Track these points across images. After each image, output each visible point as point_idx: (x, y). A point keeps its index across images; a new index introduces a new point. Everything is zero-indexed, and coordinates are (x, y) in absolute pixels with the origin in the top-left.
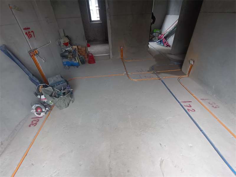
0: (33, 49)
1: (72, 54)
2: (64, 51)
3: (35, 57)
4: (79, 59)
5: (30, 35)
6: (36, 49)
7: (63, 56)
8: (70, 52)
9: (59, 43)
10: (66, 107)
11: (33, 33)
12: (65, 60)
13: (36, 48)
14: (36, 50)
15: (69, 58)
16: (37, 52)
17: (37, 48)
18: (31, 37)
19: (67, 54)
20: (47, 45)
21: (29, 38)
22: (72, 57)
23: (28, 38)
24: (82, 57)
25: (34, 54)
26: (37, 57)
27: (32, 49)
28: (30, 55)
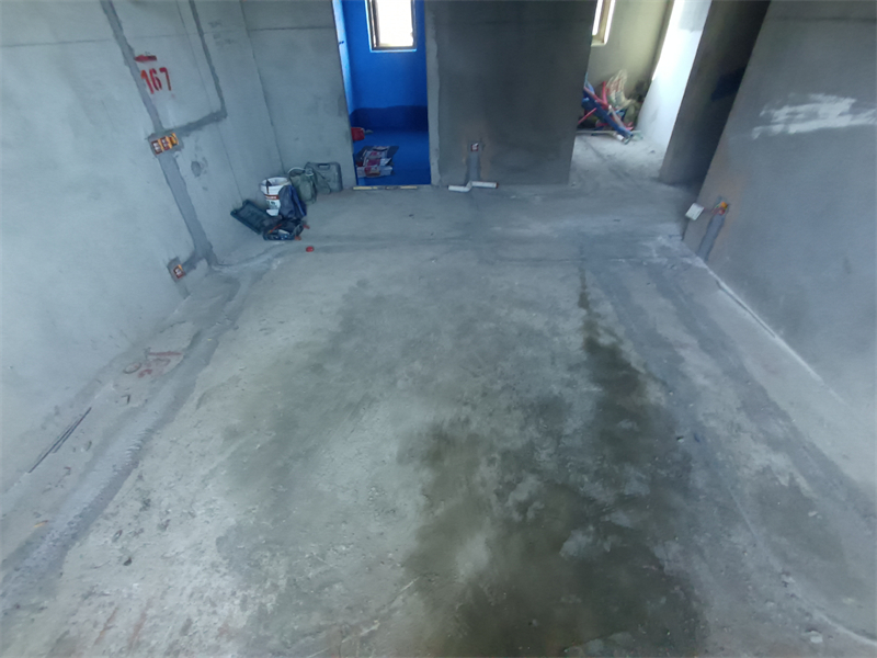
5: (157, 83)
11: (164, 75)
13: (172, 126)
14: (174, 136)
16: (176, 143)
18: (157, 88)
21: (152, 91)
23: (148, 89)
25: (167, 149)
28: (153, 148)
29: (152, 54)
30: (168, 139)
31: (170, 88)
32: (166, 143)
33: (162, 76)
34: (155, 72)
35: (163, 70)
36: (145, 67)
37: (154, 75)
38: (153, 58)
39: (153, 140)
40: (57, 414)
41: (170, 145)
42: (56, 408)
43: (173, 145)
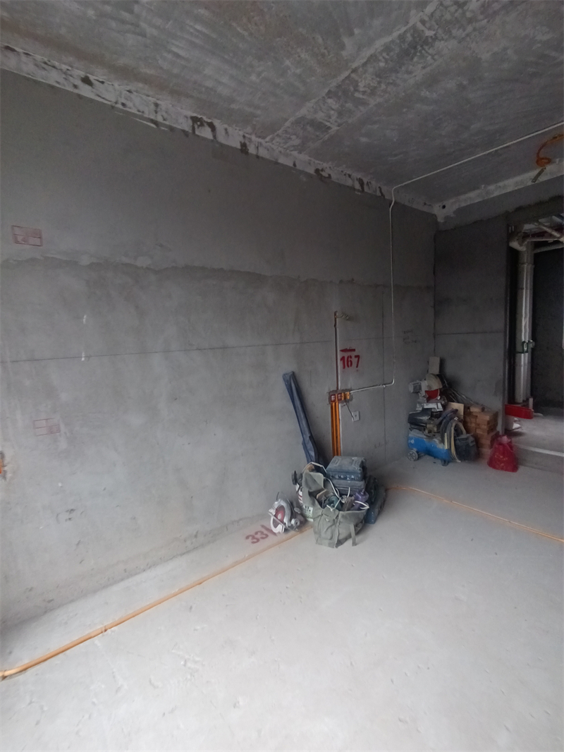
0: (344, 388)
1: (437, 421)
2: (421, 409)
3: (340, 405)
4: (455, 440)
5: (349, 363)
6: (350, 390)
7: (414, 422)
8: (433, 415)
9: (415, 388)
10: (330, 545)
11: (357, 359)
12: (415, 434)
13: (349, 387)
14: (348, 393)
15: (427, 431)
16: (348, 397)
17: (353, 388)
18: (348, 366)
19: (425, 418)
20: (381, 386)
21: (344, 367)
22: (435, 429)
23: (342, 366)
24: (467, 439)
25: (340, 400)
26: (342, 407)
27: (339, 388)
28: (330, 398)
29: (353, 348)
30: (343, 395)
31: (357, 367)
32: (341, 396)
33: (354, 360)
34: (351, 357)
35: (358, 357)
36: (346, 355)
37: (349, 359)
38: (354, 350)
39: (332, 394)
40: (196, 536)
41: (343, 399)
42: (197, 532)
43: (345, 398)
